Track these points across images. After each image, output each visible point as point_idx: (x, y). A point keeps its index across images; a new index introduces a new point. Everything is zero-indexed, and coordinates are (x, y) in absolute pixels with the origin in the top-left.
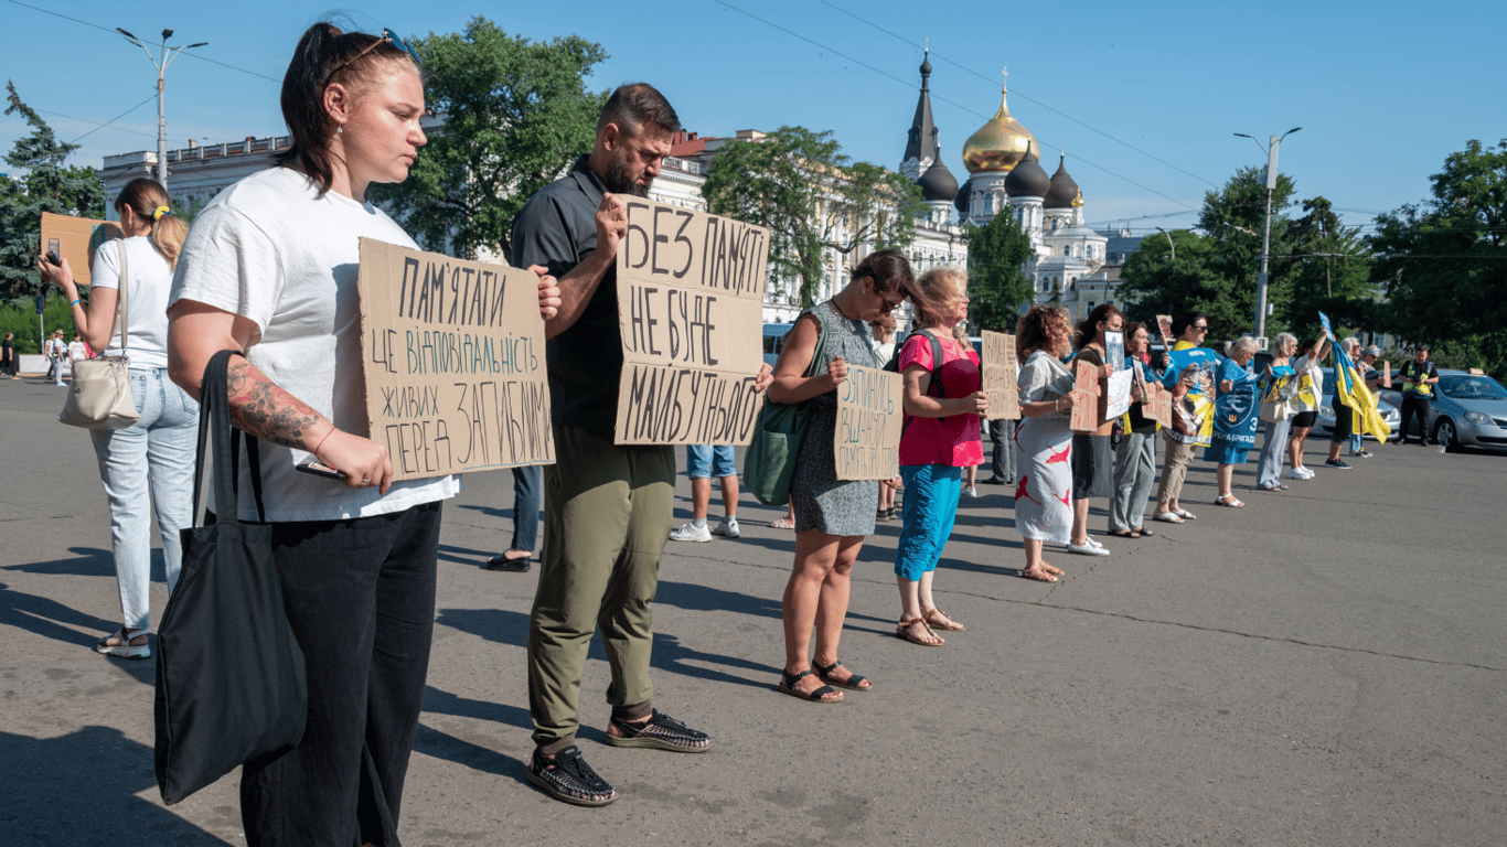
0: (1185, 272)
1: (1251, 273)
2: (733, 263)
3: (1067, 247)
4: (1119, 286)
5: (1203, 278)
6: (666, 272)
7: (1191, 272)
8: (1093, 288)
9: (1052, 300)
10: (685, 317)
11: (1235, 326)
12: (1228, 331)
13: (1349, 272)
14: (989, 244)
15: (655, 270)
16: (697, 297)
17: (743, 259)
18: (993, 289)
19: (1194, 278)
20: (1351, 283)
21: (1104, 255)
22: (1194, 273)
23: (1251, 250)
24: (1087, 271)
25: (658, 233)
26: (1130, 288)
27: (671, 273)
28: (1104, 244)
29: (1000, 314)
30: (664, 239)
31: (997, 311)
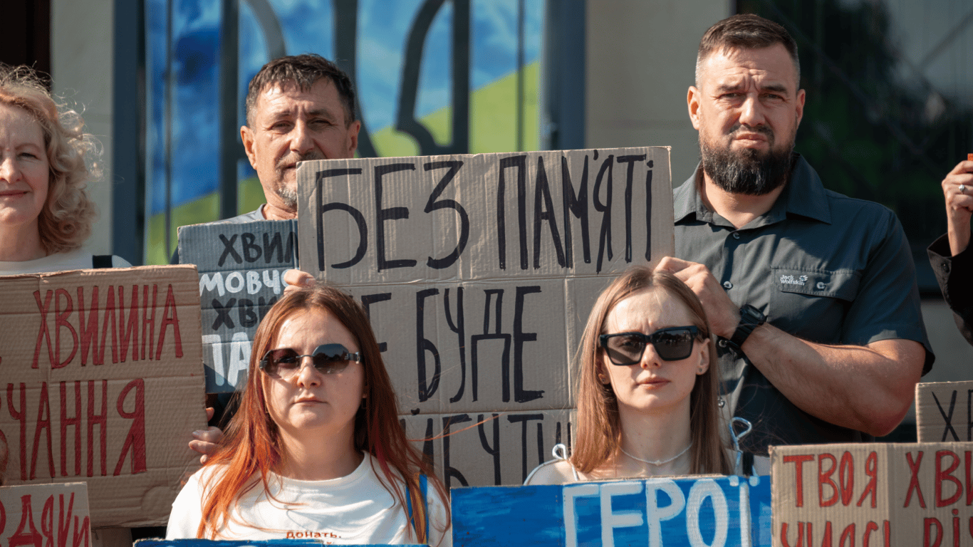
2: (575, 222)
6: (412, 263)
10: (460, 330)
15: (383, 264)
16: (489, 293)
17: (606, 210)
25: (384, 207)
27: (422, 264)
30: (401, 213)
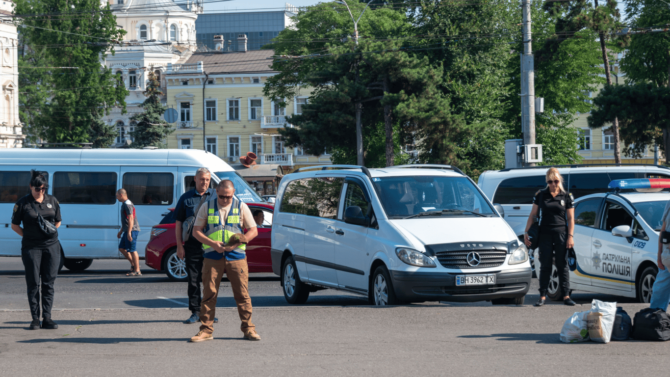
0: (380, 58)
1: (461, 56)
3: (143, 27)
4: (269, 79)
5: (404, 65)
7: (388, 57)
8: (185, 83)
9: (147, 101)
11: (454, 130)
12: (444, 137)
13: (576, 53)
14: (56, 24)
18: (68, 88)
19: (392, 65)
20: (579, 67)
21: (193, 37)
22: (393, 58)
23: (458, 26)
24: (175, 60)
26: (285, 82)
28: (193, 22)
29: (80, 124)
31: (75, 121)
